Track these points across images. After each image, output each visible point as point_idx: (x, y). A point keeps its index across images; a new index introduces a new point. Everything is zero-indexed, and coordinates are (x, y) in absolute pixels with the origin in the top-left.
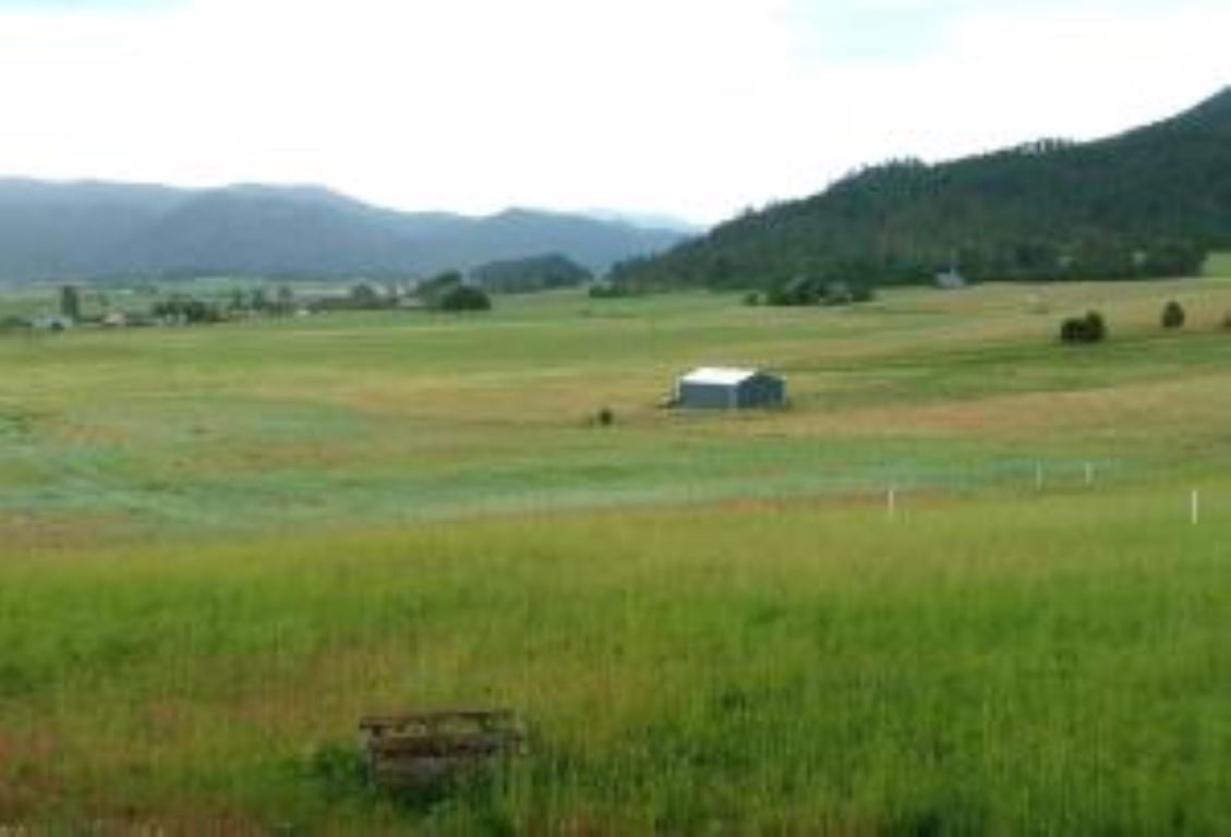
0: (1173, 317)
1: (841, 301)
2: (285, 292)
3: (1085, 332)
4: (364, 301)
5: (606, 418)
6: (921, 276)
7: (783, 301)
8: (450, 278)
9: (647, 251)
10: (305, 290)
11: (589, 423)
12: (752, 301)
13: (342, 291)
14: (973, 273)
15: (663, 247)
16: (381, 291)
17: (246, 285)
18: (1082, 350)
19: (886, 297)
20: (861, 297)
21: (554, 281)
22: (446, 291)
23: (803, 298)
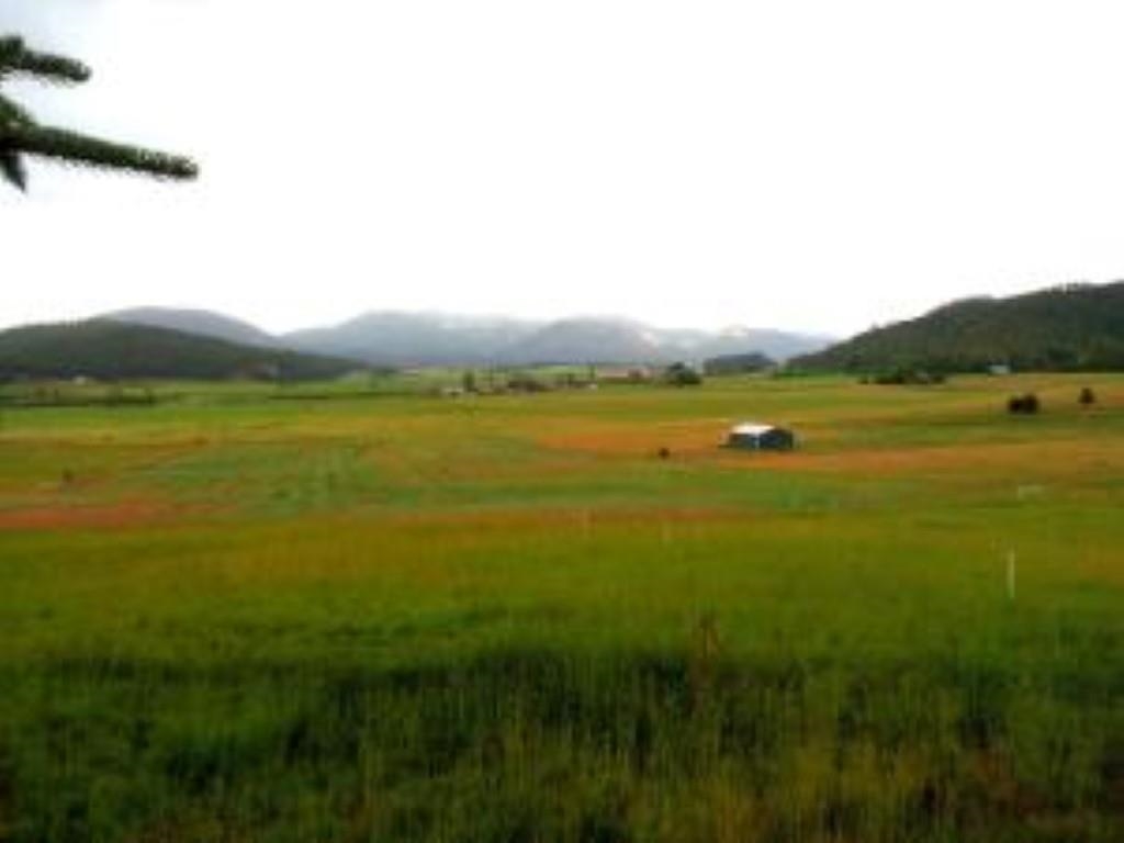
0: (1087, 398)
1: (922, 382)
3: (1024, 406)
4: (630, 379)
5: (664, 454)
7: (883, 381)
8: (678, 367)
9: (810, 350)
11: (649, 457)
12: (864, 381)
13: (625, 374)
15: (821, 347)
19: (956, 381)
20: (938, 380)
21: (751, 369)
23: (898, 380)
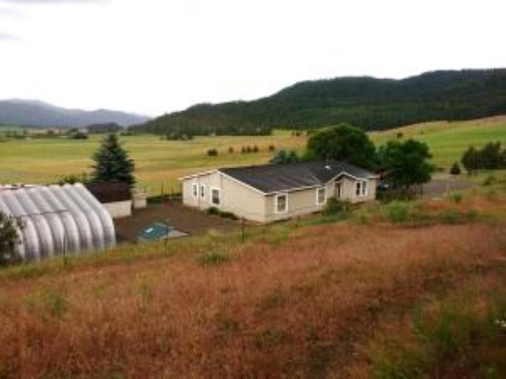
2: (25, 132)
4: (51, 135)
6: (206, 134)
10: (31, 131)
12: (162, 139)
14: (219, 133)
16: (57, 131)
17: (13, 129)
18: (212, 157)
19: (197, 139)
20: (190, 138)
22: (74, 134)
